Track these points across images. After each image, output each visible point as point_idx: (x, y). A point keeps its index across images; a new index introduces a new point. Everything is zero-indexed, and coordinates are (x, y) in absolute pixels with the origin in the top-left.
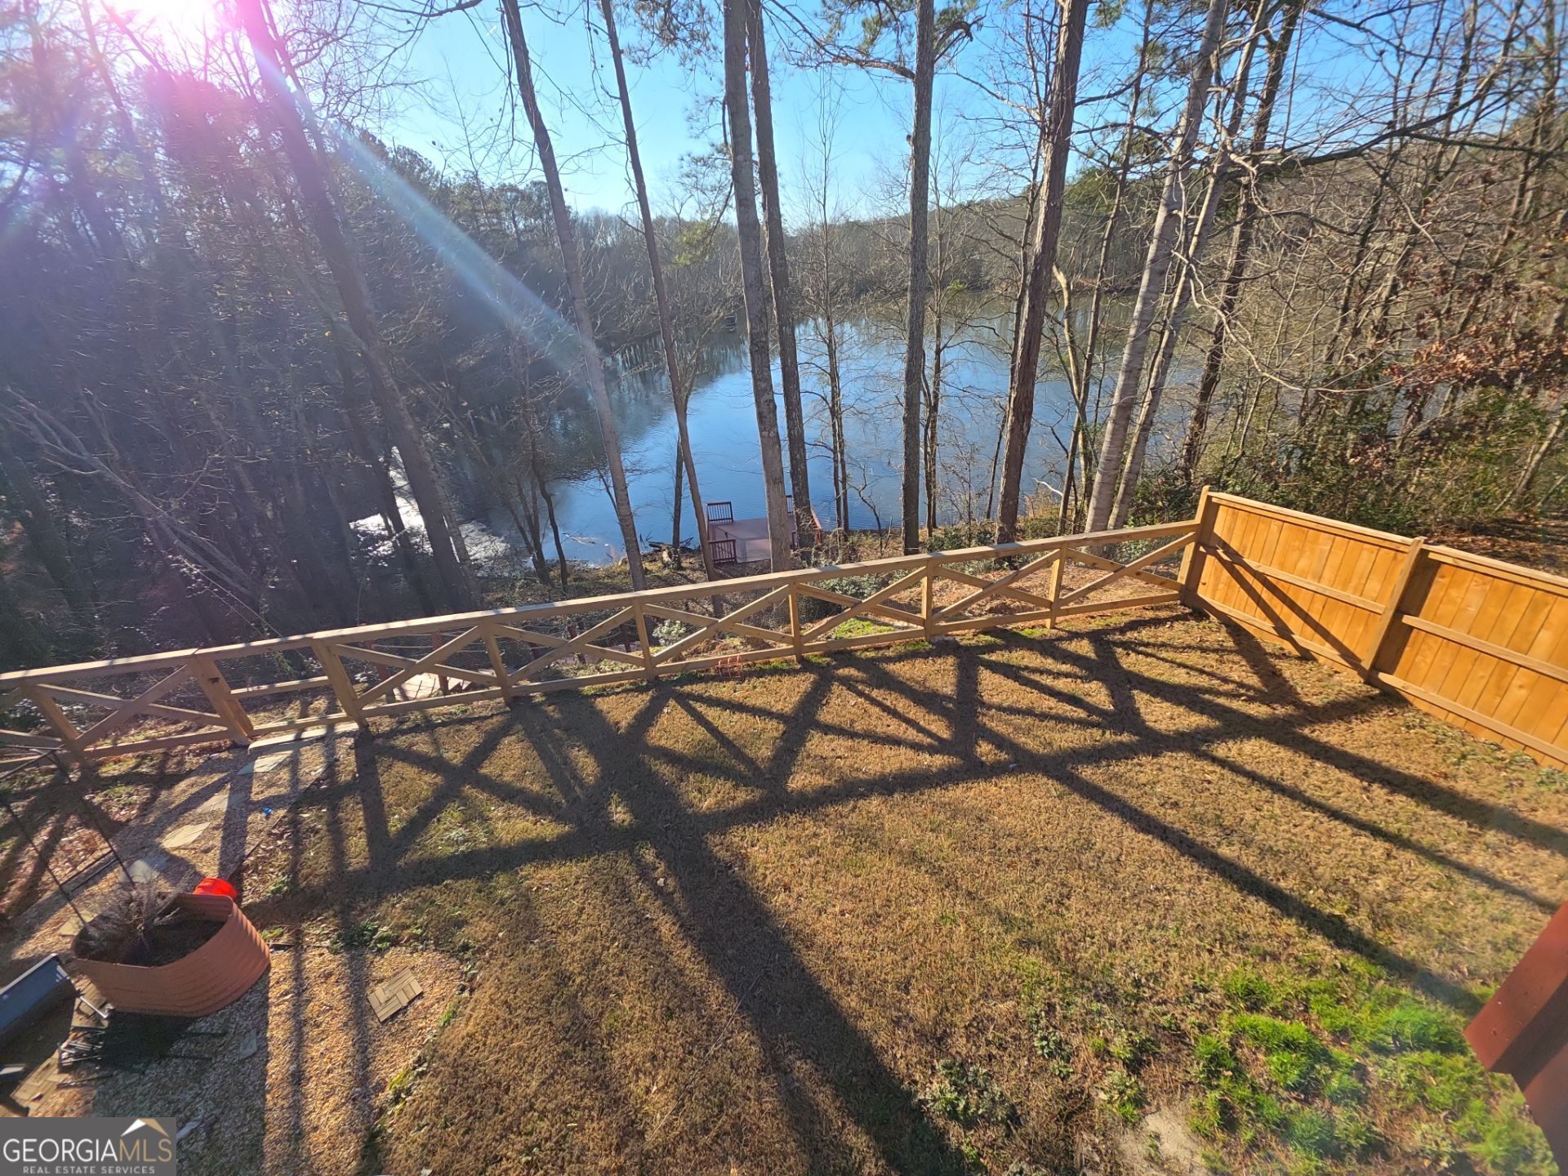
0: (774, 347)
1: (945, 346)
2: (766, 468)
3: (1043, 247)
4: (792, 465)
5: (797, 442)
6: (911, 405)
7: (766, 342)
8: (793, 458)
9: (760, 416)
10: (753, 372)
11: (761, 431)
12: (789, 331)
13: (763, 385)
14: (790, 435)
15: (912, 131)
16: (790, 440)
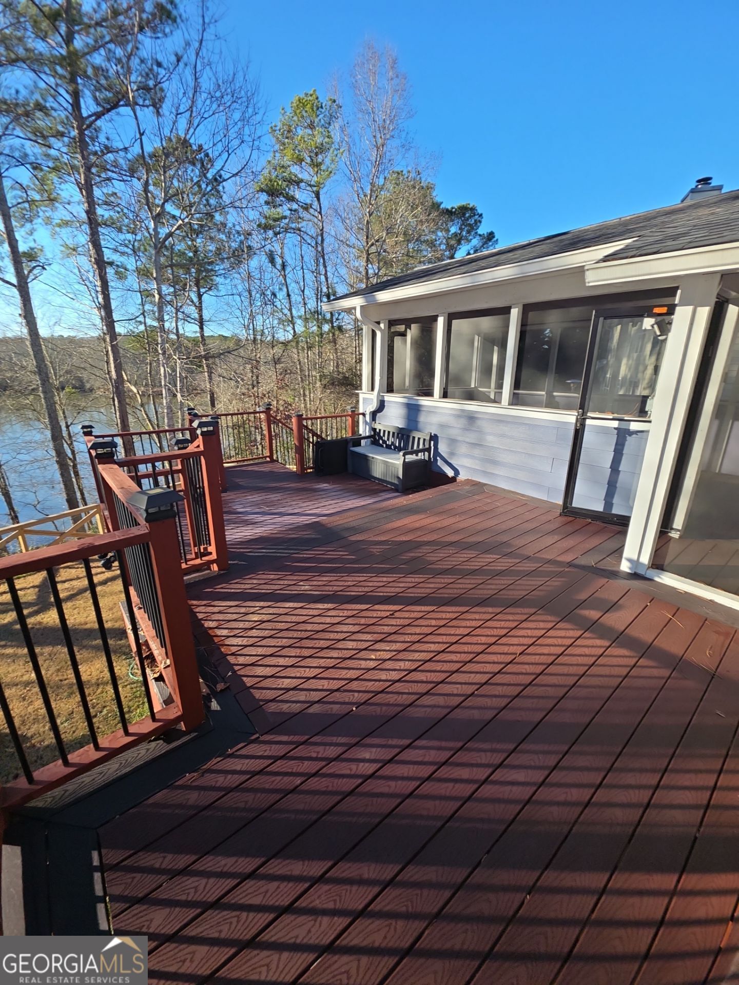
15: (22, 312)
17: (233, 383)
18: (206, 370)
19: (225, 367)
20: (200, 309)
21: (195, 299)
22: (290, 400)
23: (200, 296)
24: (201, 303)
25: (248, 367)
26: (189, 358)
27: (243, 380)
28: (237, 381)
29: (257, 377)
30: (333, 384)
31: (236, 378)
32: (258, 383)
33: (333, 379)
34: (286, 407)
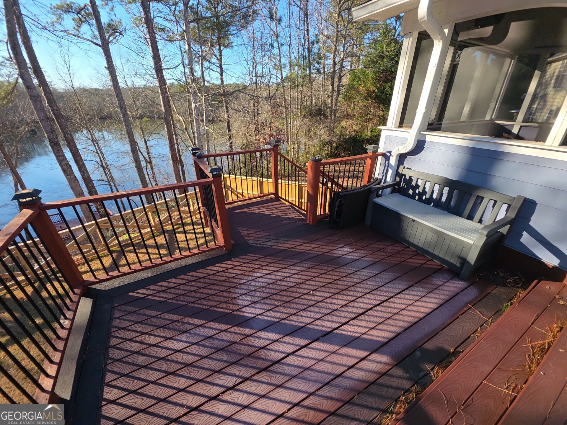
0: (63, 143)
1: (148, 140)
2: (73, 190)
3: (165, 110)
4: (88, 189)
5: (88, 180)
6: (137, 161)
7: (58, 141)
8: (88, 187)
9: (64, 171)
10: (54, 153)
11: (66, 176)
12: (69, 136)
13: (62, 158)
14: (83, 178)
15: (106, 66)
16: (84, 179)
17: (242, 114)
18: (225, 105)
19: (237, 102)
20: (220, 60)
21: (218, 55)
22: (280, 127)
23: (220, 51)
24: (221, 55)
25: (252, 102)
26: (209, 95)
27: (248, 112)
28: (244, 113)
29: (258, 110)
30: (310, 114)
31: (243, 110)
32: (258, 114)
33: (311, 110)
34: (279, 133)
